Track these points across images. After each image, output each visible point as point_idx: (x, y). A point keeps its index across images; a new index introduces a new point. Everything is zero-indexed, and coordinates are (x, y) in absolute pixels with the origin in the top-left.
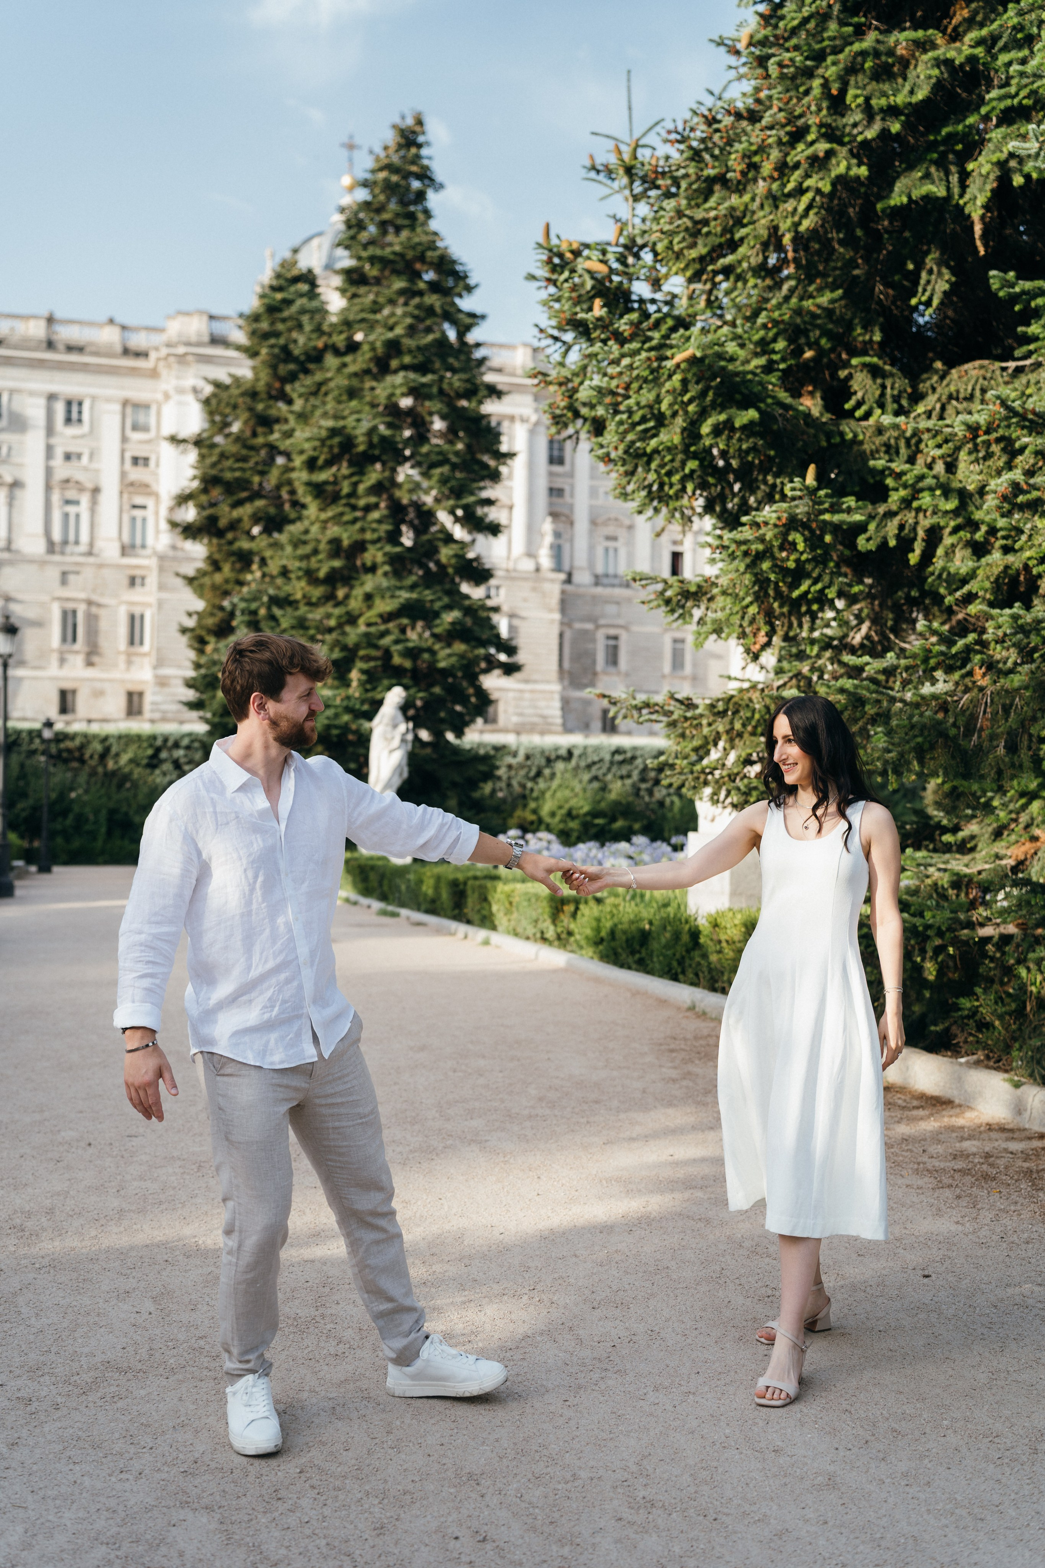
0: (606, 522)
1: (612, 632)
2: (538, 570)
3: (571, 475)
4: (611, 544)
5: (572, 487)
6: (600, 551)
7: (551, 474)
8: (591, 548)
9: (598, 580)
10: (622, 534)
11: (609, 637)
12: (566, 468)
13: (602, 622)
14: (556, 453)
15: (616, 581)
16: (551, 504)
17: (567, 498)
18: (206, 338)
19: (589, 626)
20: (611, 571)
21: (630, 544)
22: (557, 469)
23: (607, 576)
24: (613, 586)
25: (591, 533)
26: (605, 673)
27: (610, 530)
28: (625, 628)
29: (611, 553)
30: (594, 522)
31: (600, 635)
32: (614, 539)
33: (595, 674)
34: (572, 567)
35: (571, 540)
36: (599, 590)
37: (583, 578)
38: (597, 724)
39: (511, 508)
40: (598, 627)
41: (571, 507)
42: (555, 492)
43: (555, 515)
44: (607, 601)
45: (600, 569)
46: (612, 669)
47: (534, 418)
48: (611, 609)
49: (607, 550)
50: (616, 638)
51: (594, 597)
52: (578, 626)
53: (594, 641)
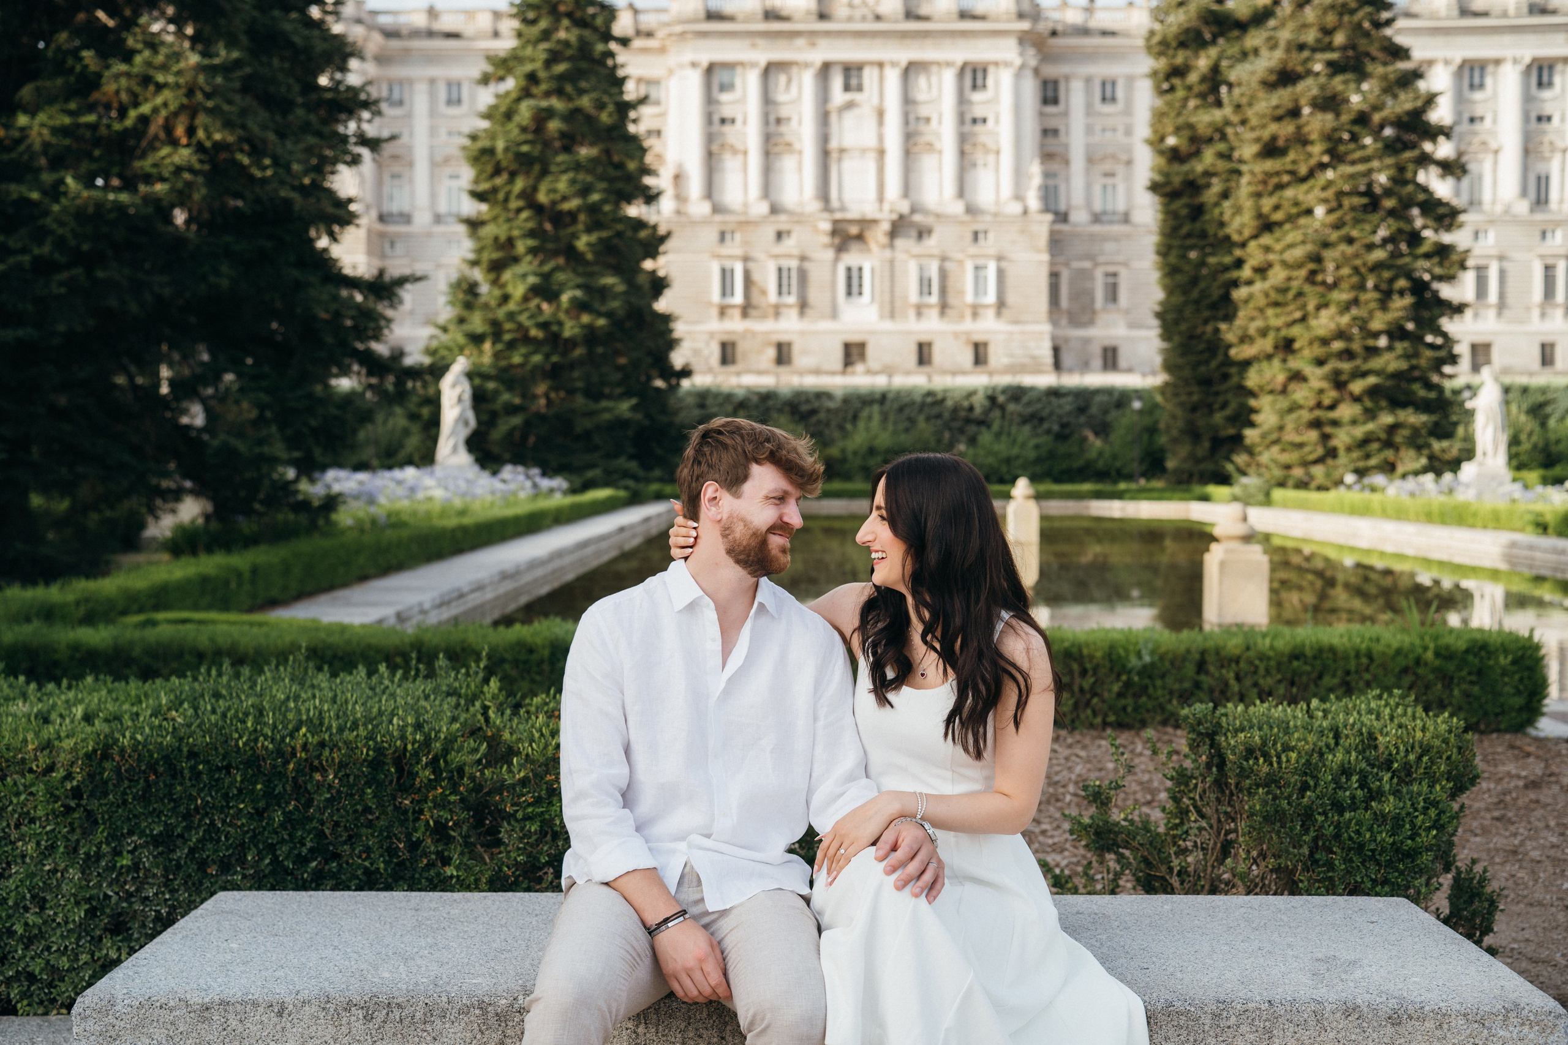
0: (1103, 159)
1: (1111, 269)
2: (1025, 212)
3: (1066, 114)
4: (1109, 181)
5: (1067, 126)
6: (1097, 189)
7: (1042, 114)
8: (1088, 187)
9: (1097, 218)
10: (1120, 169)
11: (1107, 275)
12: (1061, 108)
13: (1101, 259)
14: (1050, 94)
15: (1116, 218)
16: (1042, 146)
17: (1062, 138)
18: (702, 14)
19: (1087, 264)
20: (1109, 207)
21: (1129, 179)
22: (1050, 109)
23: (1105, 213)
24: (1111, 222)
25: (1088, 171)
26: (1104, 310)
27: (1107, 167)
28: (1125, 264)
29: (1109, 190)
30: (1091, 161)
31: (1099, 274)
32: (1110, 175)
33: (1094, 312)
34: (1069, 207)
35: (1067, 180)
36: (1097, 228)
37: (1080, 216)
38: (1097, 362)
39: (998, 153)
40: (1096, 265)
41: (1066, 147)
42: (1048, 133)
43: (1047, 156)
44: (1105, 238)
45: (1098, 206)
46: (1111, 306)
47: (1018, 61)
48: (1109, 247)
49: (1105, 187)
50: (1115, 275)
51: (1092, 237)
52: (1076, 265)
53: (1092, 278)
